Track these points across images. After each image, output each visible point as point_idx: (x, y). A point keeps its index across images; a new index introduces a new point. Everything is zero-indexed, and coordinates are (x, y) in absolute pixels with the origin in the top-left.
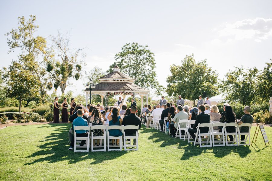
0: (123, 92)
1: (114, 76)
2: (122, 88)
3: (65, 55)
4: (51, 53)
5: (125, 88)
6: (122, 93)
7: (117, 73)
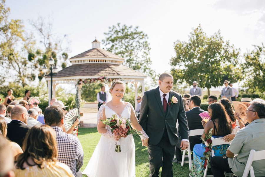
0: (103, 78)
1: (91, 54)
2: (103, 72)
3: (48, 42)
4: (32, 40)
5: (108, 71)
6: (102, 80)
7: (97, 50)
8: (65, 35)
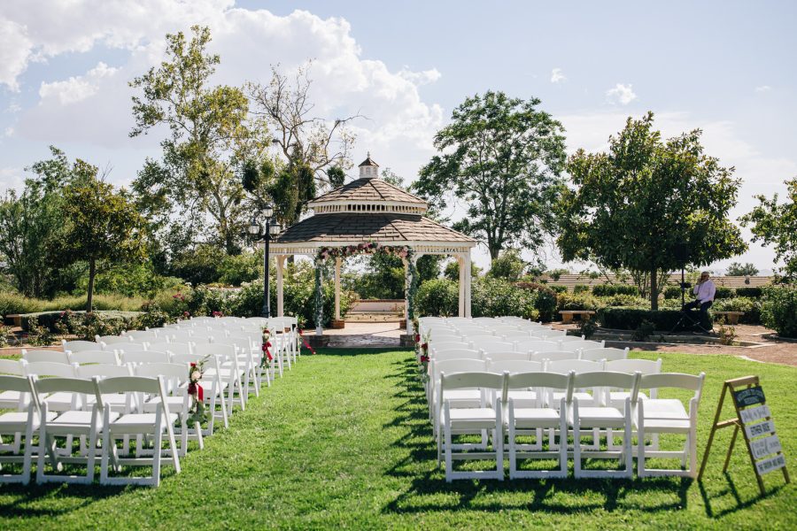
0: (371, 246)
1: (354, 194)
3: (293, 140)
5: (385, 231)
6: (369, 250)
7: (369, 182)
8: (338, 122)
